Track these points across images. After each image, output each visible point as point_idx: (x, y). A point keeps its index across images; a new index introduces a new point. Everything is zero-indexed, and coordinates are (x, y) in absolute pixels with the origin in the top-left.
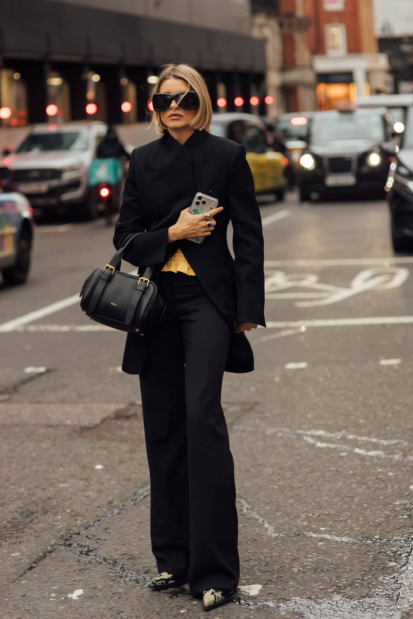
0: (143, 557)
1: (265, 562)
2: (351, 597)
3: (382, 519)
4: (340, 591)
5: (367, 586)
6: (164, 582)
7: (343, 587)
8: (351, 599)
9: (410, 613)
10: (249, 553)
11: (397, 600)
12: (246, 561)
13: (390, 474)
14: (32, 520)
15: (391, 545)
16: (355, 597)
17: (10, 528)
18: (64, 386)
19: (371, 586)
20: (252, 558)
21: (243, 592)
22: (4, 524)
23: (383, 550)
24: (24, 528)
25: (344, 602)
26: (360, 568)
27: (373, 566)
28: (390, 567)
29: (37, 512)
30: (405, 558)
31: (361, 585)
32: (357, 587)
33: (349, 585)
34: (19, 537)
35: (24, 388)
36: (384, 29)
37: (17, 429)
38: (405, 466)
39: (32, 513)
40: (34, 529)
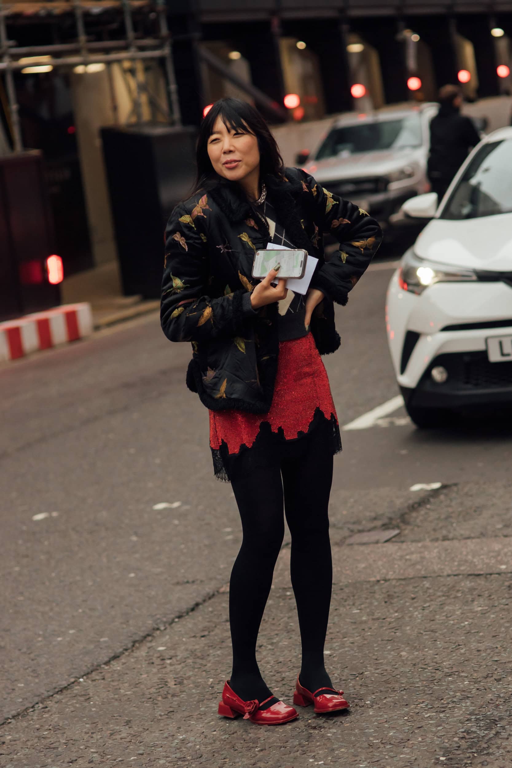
14: (497, 733)
17: (467, 749)
18: (479, 510)
22: (457, 743)
24: (488, 747)
29: (501, 719)
34: (486, 763)
35: (418, 516)
37: (427, 584)
39: (495, 722)
40: (505, 748)
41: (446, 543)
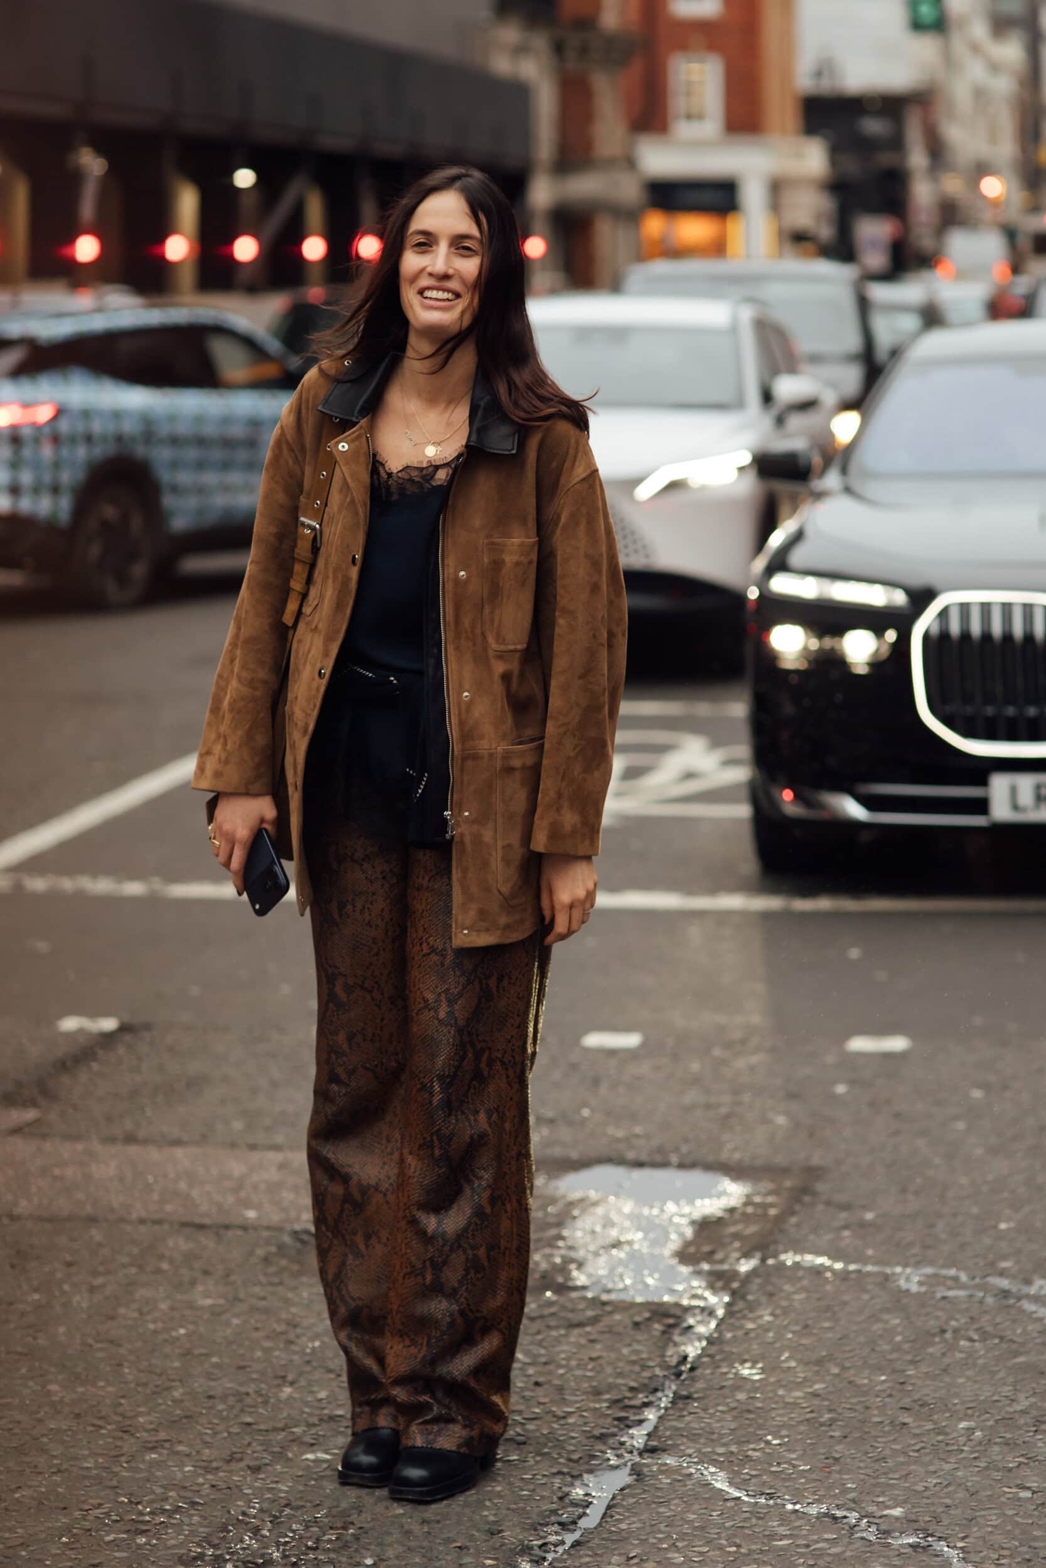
18: (194, 1084)
35: (74, 1085)
37: (97, 1235)
41: (133, 1150)
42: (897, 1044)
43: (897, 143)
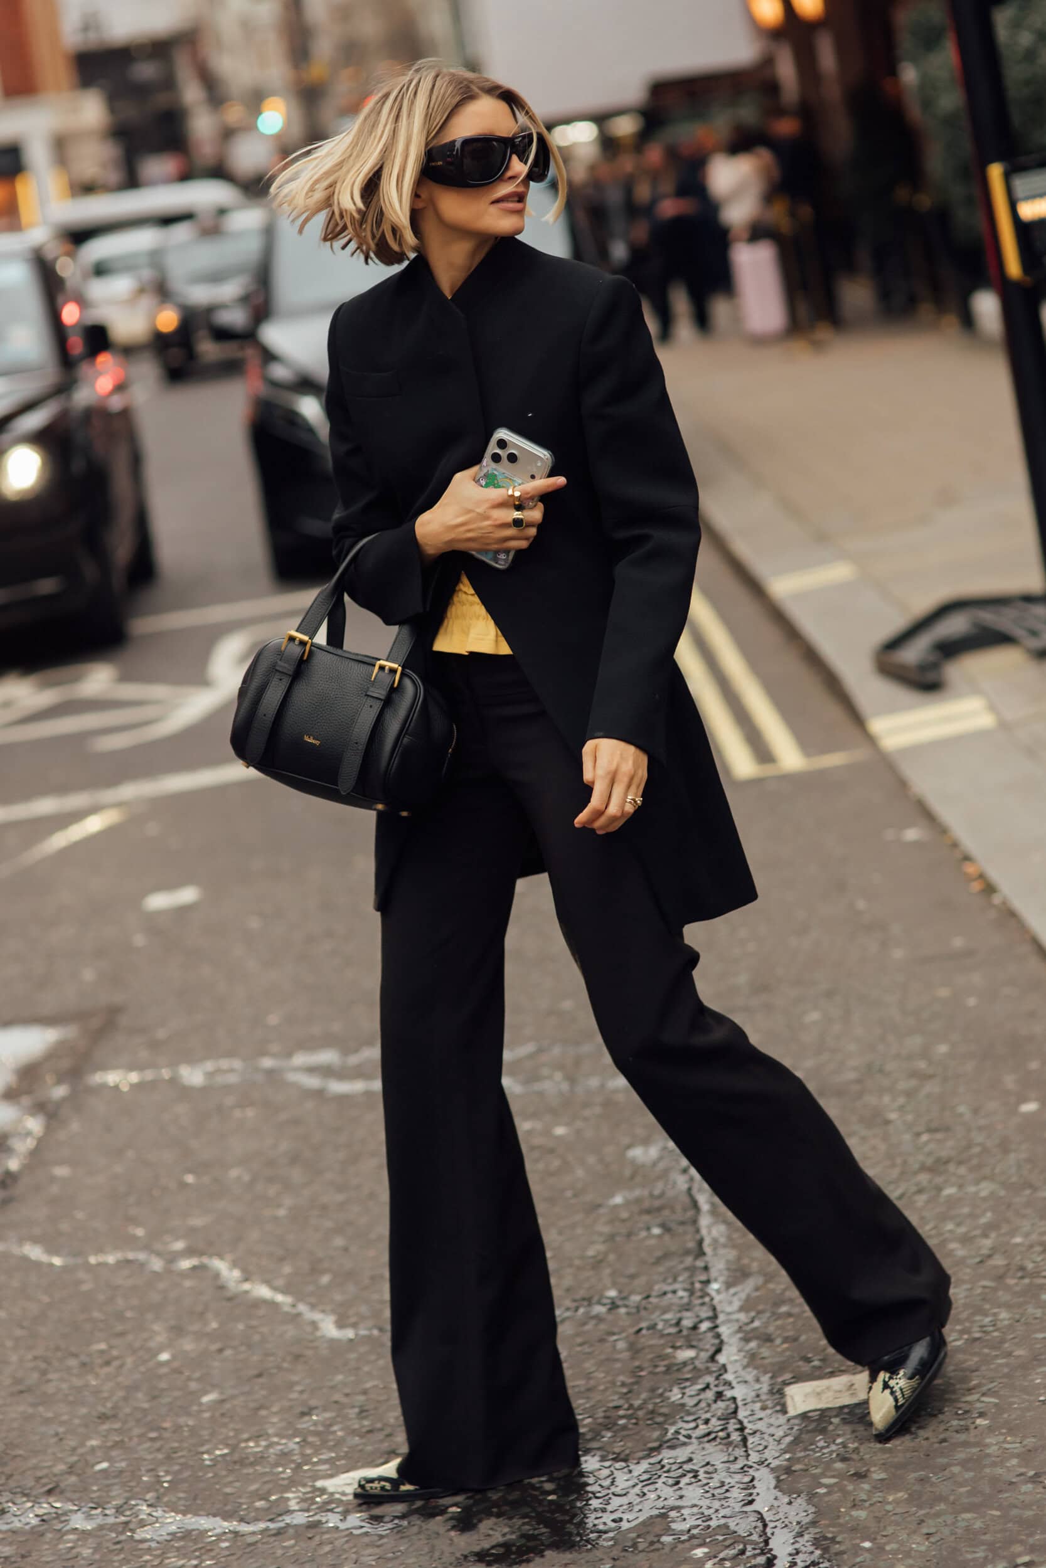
0: (21, 1452)
1: (353, 1407)
2: (622, 1456)
3: (601, 1247)
4: (588, 1447)
5: (649, 1422)
6: (388, 1486)
7: (590, 1434)
8: (625, 1460)
9: (793, 1468)
10: (301, 1392)
11: (744, 1440)
12: (303, 1414)
13: (560, 1131)
15: (656, 1307)
16: (635, 1453)
19: (660, 1419)
20: (313, 1403)
21: (337, 1496)
23: (644, 1325)
25: (612, 1471)
26: (609, 1378)
27: (641, 1368)
28: (685, 1364)
30: (710, 1335)
31: (634, 1421)
32: (624, 1428)
33: (603, 1428)
36: (86, 28)
38: (586, 1105)
42: (187, 895)
43: (169, 83)
